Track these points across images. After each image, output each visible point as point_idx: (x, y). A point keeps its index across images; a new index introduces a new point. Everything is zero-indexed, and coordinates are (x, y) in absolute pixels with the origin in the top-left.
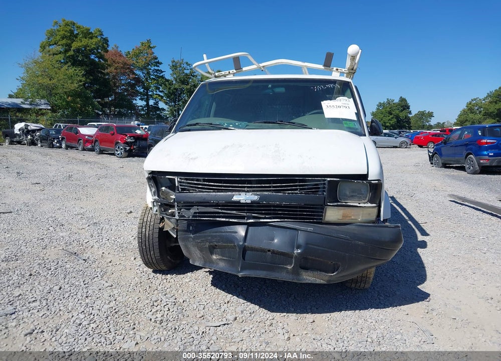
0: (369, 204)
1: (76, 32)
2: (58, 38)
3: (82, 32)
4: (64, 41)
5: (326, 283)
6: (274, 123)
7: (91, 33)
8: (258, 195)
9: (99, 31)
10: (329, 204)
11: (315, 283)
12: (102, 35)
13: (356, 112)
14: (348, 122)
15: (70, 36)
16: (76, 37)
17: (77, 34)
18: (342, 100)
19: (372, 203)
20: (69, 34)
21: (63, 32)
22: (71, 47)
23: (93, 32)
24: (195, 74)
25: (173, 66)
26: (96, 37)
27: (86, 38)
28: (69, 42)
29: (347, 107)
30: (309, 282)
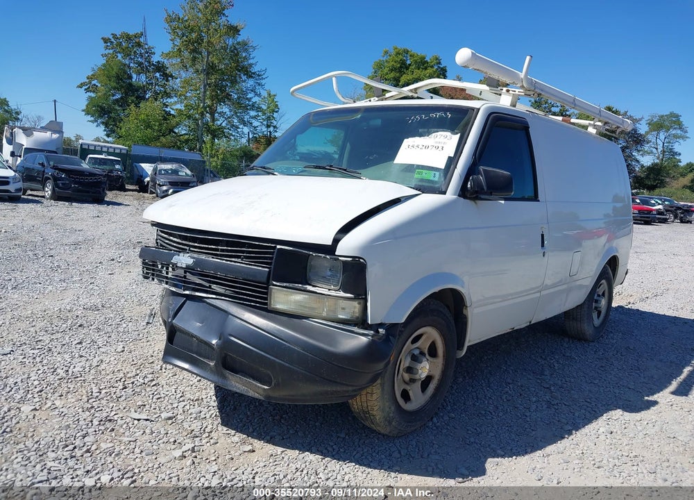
0: (342, 293)
1: (408, 62)
2: (386, 70)
3: (416, 62)
4: (392, 75)
5: (263, 399)
6: (324, 168)
7: (427, 62)
8: (194, 258)
9: (437, 59)
10: (274, 283)
11: (246, 394)
12: (440, 63)
13: (452, 155)
14: (424, 171)
15: (401, 67)
16: (407, 69)
17: (410, 65)
18: (439, 137)
19: (345, 292)
20: (399, 65)
21: (393, 63)
22: (400, 81)
23: (429, 61)
24: (568, 113)
25: (536, 102)
26: (432, 67)
27: (419, 69)
28: (398, 75)
29: (440, 148)
30: (238, 391)
